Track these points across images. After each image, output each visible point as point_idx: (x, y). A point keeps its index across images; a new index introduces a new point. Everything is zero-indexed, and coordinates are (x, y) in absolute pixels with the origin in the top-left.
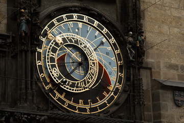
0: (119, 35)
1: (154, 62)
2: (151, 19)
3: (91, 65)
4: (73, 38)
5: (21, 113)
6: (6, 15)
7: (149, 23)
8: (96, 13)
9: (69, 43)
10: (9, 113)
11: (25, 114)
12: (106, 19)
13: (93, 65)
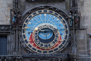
0: (65, 16)
1: (88, 26)
2: (88, 5)
3: (46, 27)
4: (35, 35)
5: (9, 57)
6: (10, 16)
7: (86, 7)
8: (52, 8)
10: (3, 57)
11: (11, 57)
12: (58, 9)
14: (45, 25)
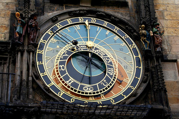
0: (132, 31)
3: (97, 52)
4: (64, 54)
8: (104, 14)
9: (67, 60)
12: (115, 18)
13: (97, 51)
14: (96, 49)
